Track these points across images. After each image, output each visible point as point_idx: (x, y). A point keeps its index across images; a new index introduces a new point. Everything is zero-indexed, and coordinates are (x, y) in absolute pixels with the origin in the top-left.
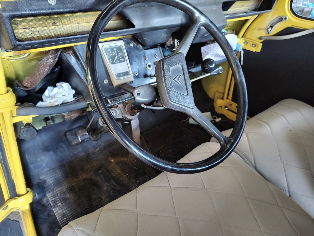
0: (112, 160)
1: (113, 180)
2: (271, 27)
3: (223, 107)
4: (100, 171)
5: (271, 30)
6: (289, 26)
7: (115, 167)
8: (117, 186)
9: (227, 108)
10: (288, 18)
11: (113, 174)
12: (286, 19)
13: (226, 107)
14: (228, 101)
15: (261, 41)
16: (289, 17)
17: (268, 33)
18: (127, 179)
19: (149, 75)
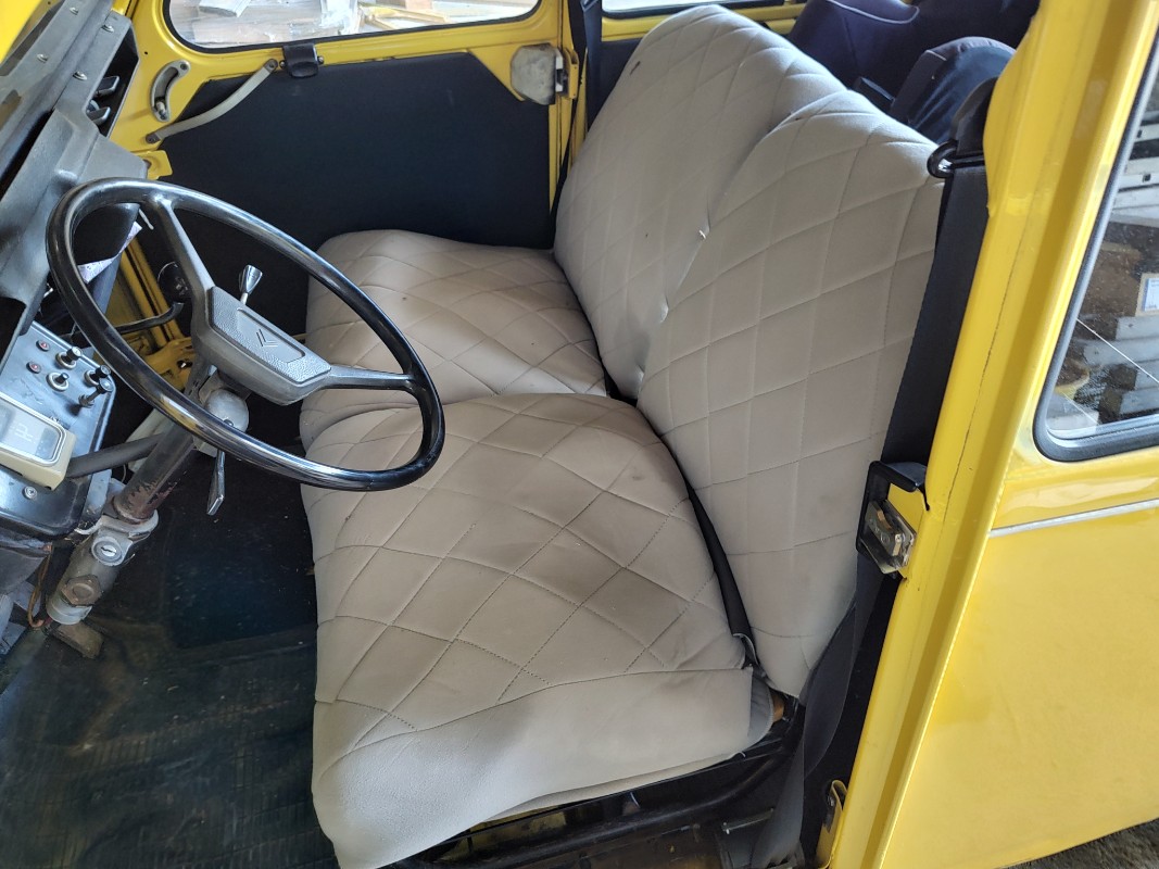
0: (87, 747)
1: (160, 767)
2: (162, 98)
3: (175, 369)
4: (98, 796)
5: (166, 107)
6: (205, 80)
7: (119, 744)
8: (191, 759)
9: (184, 365)
10: (187, 63)
11: (141, 761)
12: (184, 67)
13: (180, 363)
14: (176, 343)
15: (157, 144)
16: (191, 63)
17: (163, 117)
18: (187, 725)
19: (77, 402)
